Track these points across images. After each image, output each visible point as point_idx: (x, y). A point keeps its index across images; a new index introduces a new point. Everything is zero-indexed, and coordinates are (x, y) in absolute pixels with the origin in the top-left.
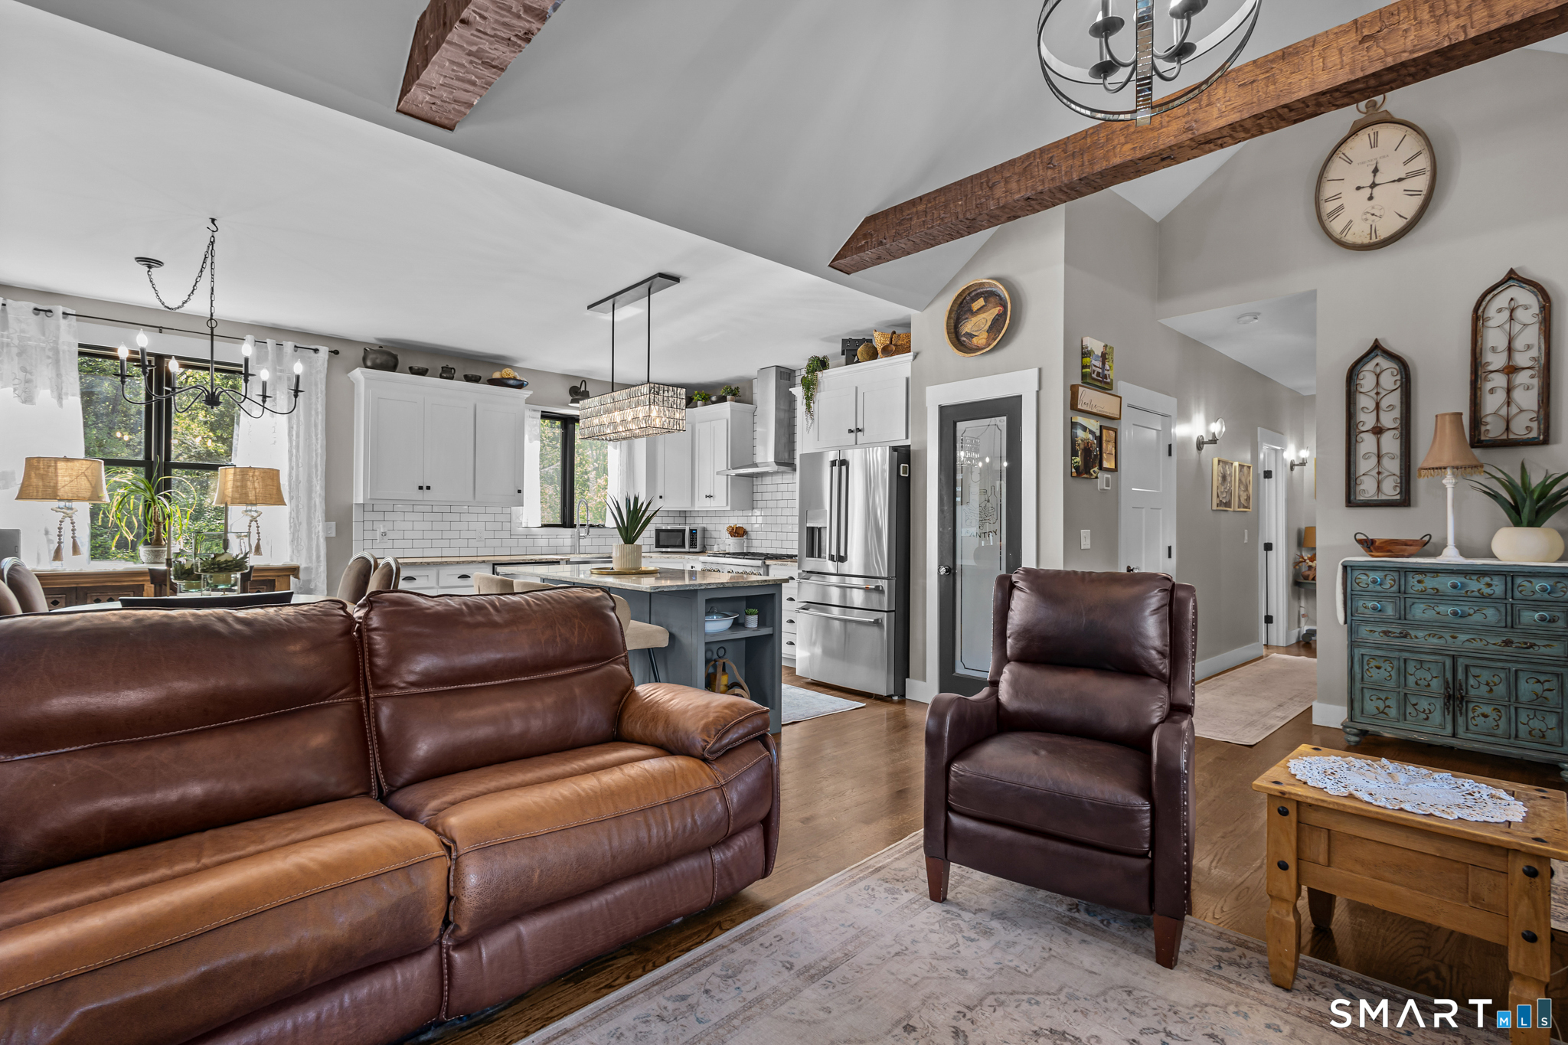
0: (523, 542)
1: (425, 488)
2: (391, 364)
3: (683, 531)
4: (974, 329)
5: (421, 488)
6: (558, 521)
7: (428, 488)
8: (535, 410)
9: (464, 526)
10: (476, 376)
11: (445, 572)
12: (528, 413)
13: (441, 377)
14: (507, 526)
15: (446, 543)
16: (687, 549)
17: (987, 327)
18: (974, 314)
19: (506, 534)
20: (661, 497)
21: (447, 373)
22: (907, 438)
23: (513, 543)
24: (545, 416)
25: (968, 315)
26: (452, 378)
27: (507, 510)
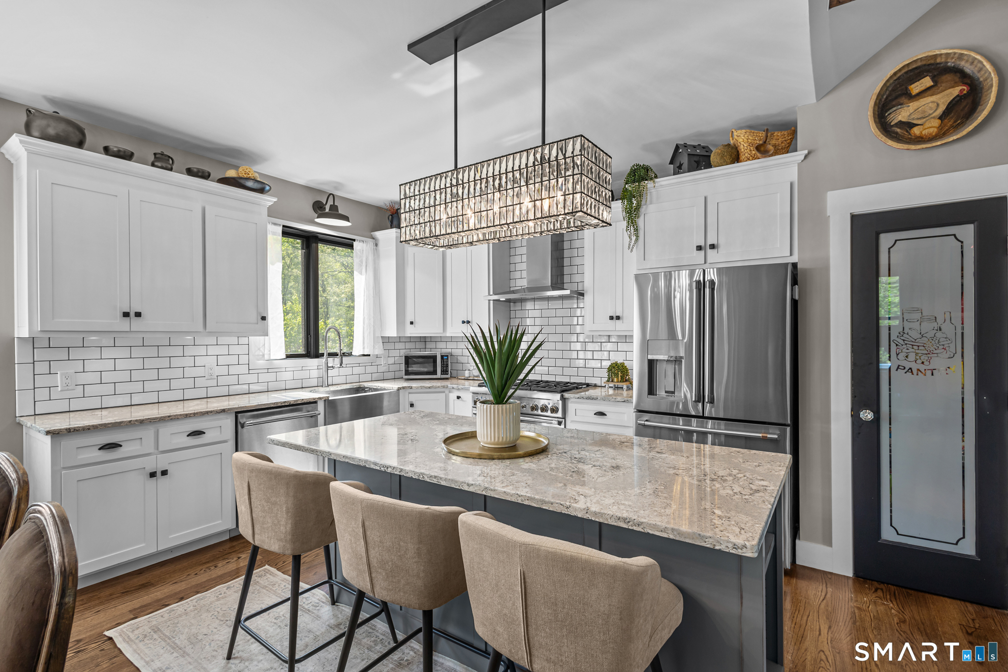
0: (263, 377)
1: (132, 314)
2: (76, 137)
3: (434, 358)
4: (915, 116)
5: (126, 315)
6: (301, 351)
7: (138, 315)
8: (275, 224)
9: (189, 361)
10: (203, 172)
11: (166, 430)
12: (270, 227)
13: (153, 165)
14: (244, 359)
15: (165, 385)
16: (439, 375)
17: (940, 111)
18: (912, 98)
19: (244, 369)
20: (412, 323)
21: (163, 161)
22: (791, 254)
23: (252, 378)
24: (288, 232)
25: (903, 99)
26: (171, 170)
27: (244, 340)
